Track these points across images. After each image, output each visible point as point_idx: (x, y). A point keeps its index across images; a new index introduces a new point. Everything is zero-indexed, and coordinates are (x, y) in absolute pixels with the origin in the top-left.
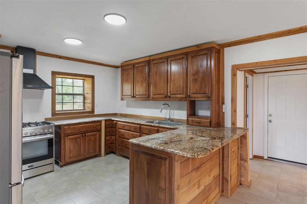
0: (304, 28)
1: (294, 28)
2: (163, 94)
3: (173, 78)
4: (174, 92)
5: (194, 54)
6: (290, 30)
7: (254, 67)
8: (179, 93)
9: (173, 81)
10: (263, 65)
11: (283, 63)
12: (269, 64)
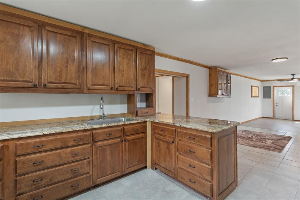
2: (107, 85)
3: (121, 69)
4: (123, 83)
5: (143, 51)
8: (128, 85)
9: (122, 71)
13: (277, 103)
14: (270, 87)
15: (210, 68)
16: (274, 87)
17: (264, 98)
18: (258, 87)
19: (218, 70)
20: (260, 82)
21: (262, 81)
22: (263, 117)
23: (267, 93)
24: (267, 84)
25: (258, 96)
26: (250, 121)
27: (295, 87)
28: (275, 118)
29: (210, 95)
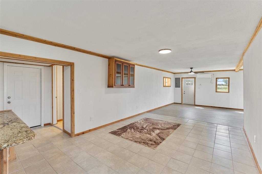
0: (53, 43)
1: (48, 40)
6: (46, 41)
7: (16, 58)
10: (25, 58)
11: (41, 60)
12: (30, 59)
13: (185, 92)
14: (179, 78)
15: (110, 58)
16: (182, 78)
17: (175, 87)
18: (170, 78)
19: (115, 60)
20: (173, 74)
21: (174, 73)
22: (174, 103)
23: (178, 83)
24: (178, 76)
25: (170, 86)
26: (161, 107)
27: (196, 79)
28: (183, 103)
29: (109, 86)
